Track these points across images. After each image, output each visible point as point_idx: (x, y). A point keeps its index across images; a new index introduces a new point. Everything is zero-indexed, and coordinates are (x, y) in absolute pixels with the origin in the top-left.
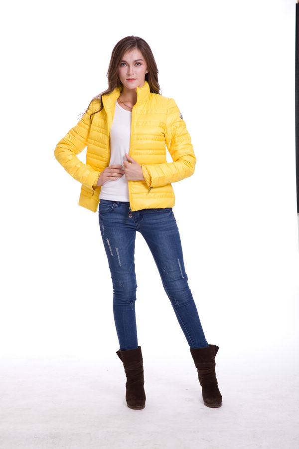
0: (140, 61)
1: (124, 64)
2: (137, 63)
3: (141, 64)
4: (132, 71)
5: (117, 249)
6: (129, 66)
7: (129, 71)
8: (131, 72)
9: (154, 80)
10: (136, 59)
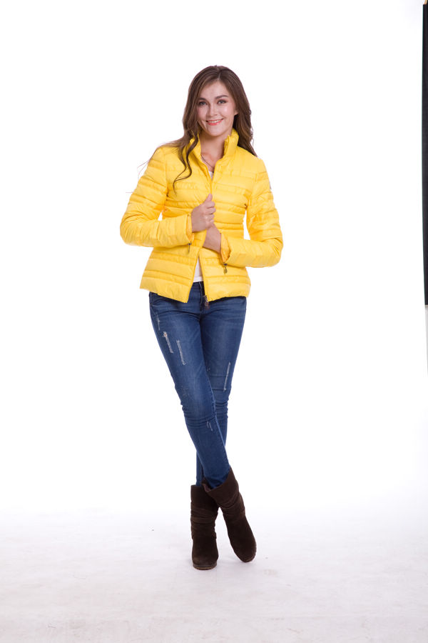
0: (223, 98)
1: (203, 103)
2: (221, 101)
3: (225, 102)
4: (214, 110)
5: (178, 342)
6: (209, 105)
7: (209, 111)
8: (212, 113)
9: (246, 124)
10: (219, 95)
